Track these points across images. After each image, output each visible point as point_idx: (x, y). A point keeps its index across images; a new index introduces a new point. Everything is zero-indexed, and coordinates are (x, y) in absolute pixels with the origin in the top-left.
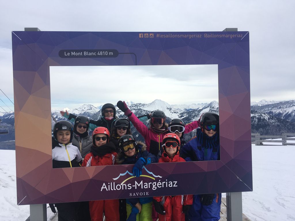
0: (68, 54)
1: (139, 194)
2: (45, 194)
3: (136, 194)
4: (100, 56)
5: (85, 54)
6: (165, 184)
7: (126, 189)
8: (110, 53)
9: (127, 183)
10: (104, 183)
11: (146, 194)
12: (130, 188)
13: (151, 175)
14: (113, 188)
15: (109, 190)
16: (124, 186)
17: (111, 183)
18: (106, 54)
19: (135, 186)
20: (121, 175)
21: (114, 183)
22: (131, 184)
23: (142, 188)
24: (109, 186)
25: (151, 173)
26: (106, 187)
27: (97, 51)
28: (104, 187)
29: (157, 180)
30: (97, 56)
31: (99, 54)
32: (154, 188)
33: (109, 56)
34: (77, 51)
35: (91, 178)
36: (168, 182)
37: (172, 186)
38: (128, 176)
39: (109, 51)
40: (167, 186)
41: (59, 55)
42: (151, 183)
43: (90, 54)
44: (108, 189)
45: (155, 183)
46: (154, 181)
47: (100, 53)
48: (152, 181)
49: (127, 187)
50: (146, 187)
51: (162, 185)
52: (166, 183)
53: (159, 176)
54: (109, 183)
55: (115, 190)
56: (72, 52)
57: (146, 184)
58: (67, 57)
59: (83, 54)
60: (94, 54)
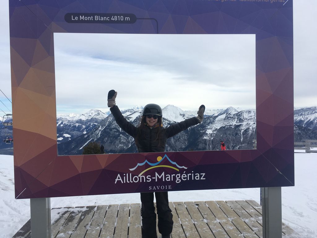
0: (76, 18)
1: (160, 187)
2: (49, 186)
3: (156, 188)
4: (114, 22)
5: (97, 19)
6: (191, 177)
7: (145, 181)
8: (127, 19)
9: (146, 174)
10: (119, 174)
11: (168, 187)
12: (149, 180)
13: (175, 166)
14: (129, 180)
15: (125, 182)
16: (143, 178)
17: (127, 174)
18: (122, 19)
19: (155, 178)
20: (139, 164)
21: (131, 174)
22: (150, 176)
23: (164, 180)
24: (125, 177)
25: (174, 163)
26: (121, 179)
27: (110, 15)
28: (119, 178)
29: (181, 172)
30: (111, 22)
31: (113, 19)
32: (178, 181)
33: (124, 22)
34: (86, 15)
35: (103, 168)
36: (194, 174)
37: (199, 179)
38: (147, 166)
39: (125, 16)
40: (193, 179)
41: (65, 20)
42: (174, 175)
43: (102, 19)
44: (123, 181)
45: (179, 175)
46: (178, 173)
47: (114, 17)
48: (176, 173)
49: (146, 179)
50: (168, 179)
51: (187, 178)
52: (192, 175)
53: (183, 167)
54: (124, 174)
55: (132, 182)
56: (80, 16)
57: (168, 176)
58: (75, 21)
59: (94, 18)
60: (107, 19)
